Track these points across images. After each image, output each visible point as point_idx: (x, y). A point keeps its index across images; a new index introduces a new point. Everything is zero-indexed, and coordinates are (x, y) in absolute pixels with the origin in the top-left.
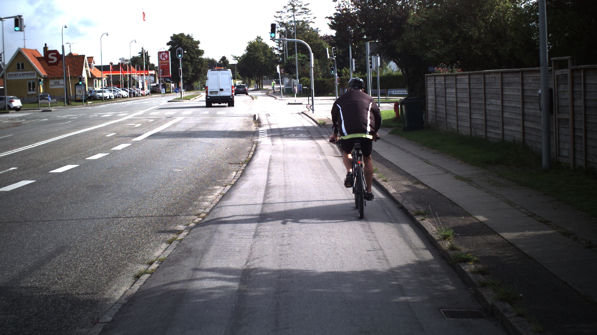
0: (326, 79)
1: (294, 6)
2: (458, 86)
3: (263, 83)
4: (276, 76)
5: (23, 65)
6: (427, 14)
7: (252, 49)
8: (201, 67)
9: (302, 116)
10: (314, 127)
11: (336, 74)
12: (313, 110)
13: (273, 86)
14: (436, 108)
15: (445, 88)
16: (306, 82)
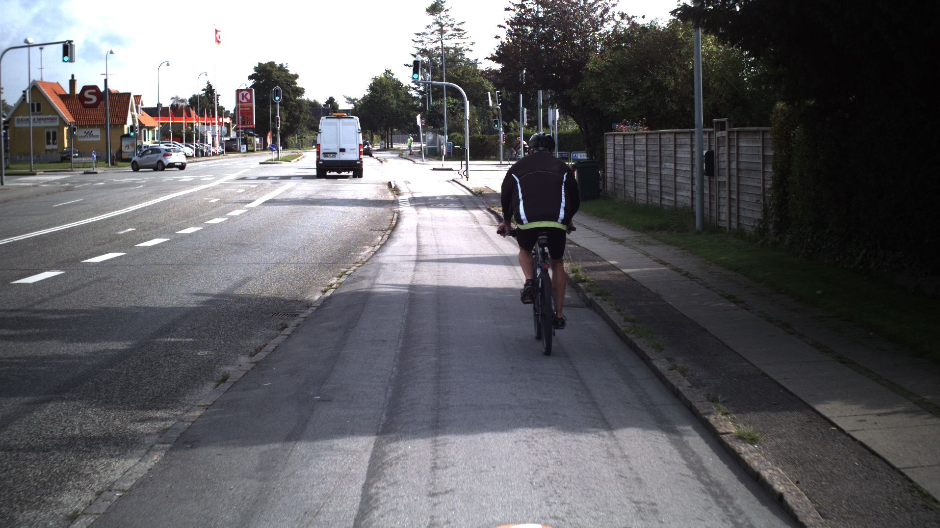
0: (487, 136)
2: (637, 148)
3: (393, 140)
4: (414, 130)
5: (39, 105)
6: (611, 57)
7: (378, 88)
8: (300, 114)
9: (453, 184)
10: (468, 196)
11: (502, 129)
12: (467, 178)
13: (409, 144)
14: (615, 174)
15: (624, 150)
16: (458, 138)
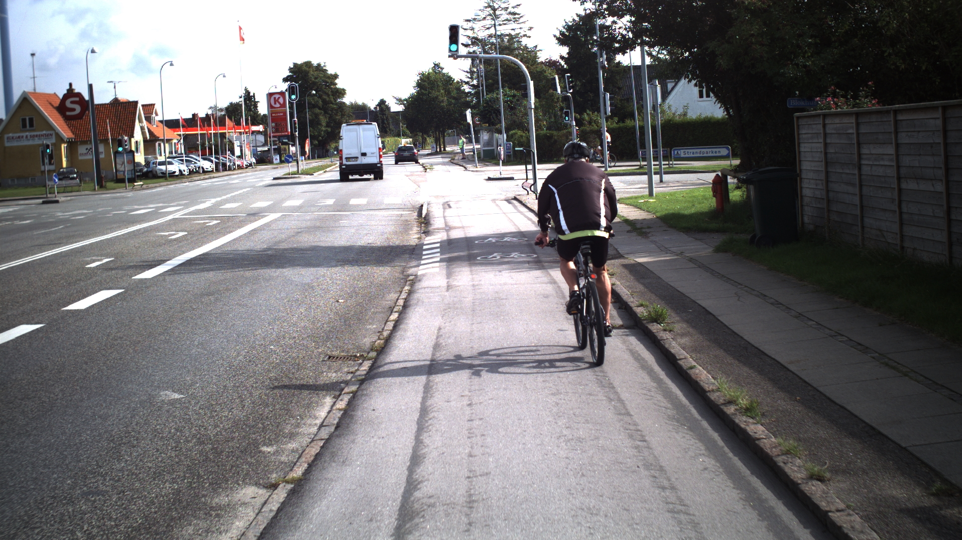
1: (494, 10)
3: (446, 144)
4: (466, 129)
7: (426, 84)
8: (342, 118)
11: (574, 123)
13: (461, 147)
14: (828, 191)
16: (519, 137)
